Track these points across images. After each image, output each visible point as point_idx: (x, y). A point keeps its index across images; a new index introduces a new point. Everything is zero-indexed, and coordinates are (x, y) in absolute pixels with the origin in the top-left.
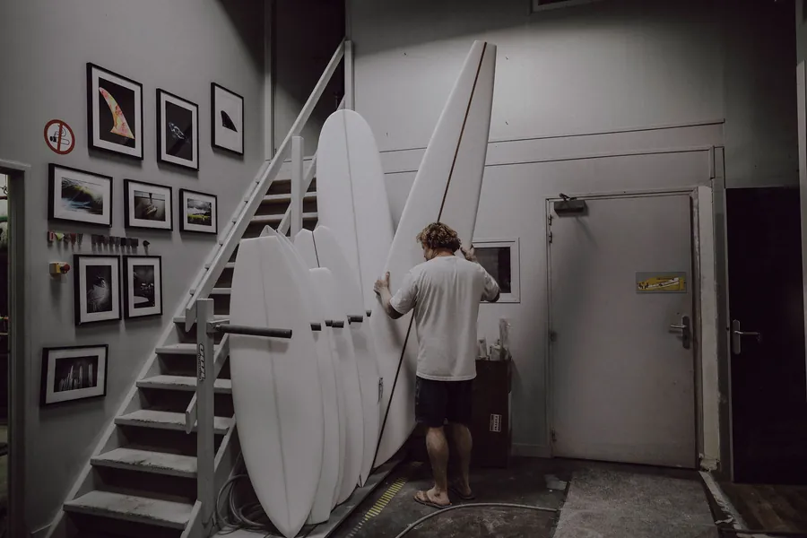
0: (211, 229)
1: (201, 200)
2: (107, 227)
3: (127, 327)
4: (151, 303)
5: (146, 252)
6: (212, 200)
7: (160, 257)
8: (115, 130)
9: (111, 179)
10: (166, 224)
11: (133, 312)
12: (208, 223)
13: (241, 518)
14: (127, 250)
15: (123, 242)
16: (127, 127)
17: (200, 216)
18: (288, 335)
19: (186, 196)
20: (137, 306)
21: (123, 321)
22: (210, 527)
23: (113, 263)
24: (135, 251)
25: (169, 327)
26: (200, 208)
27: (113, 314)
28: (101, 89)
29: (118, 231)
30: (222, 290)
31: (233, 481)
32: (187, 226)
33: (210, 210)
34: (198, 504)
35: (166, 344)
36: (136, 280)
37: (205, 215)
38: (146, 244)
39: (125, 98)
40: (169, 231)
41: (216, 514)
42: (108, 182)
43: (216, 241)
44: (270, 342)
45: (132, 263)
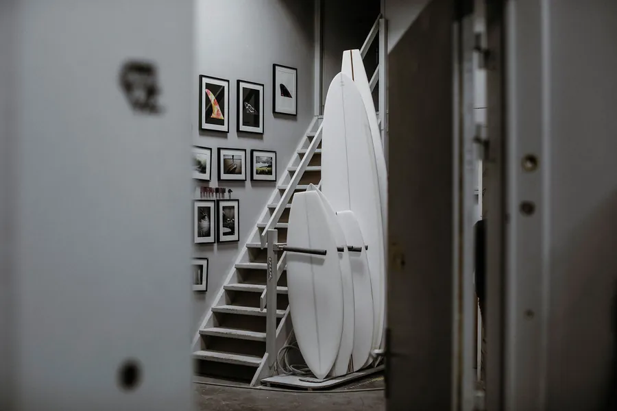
0: (272, 177)
1: (265, 156)
2: (207, 181)
3: (218, 249)
4: (232, 233)
5: (230, 197)
6: (273, 155)
7: (238, 200)
8: (214, 116)
9: (211, 149)
10: (241, 177)
11: (223, 238)
12: (270, 173)
13: (291, 368)
14: (219, 196)
15: (217, 190)
16: (220, 112)
17: (264, 169)
18: (324, 253)
19: (256, 154)
20: (225, 234)
21: (216, 245)
22: (272, 370)
23: (211, 205)
24: (223, 196)
25: (243, 250)
26: (265, 162)
27: (211, 239)
28: (207, 90)
29: (214, 184)
30: (282, 225)
31: (287, 348)
32: (256, 177)
33: (271, 163)
34: (266, 355)
35: (241, 261)
36: (224, 216)
37: (268, 167)
38: (230, 191)
39: (219, 92)
40: (243, 181)
41: (277, 363)
42: (209, 151)
43: (275, 186)
44: (311, 258)
45: (222, 204)
